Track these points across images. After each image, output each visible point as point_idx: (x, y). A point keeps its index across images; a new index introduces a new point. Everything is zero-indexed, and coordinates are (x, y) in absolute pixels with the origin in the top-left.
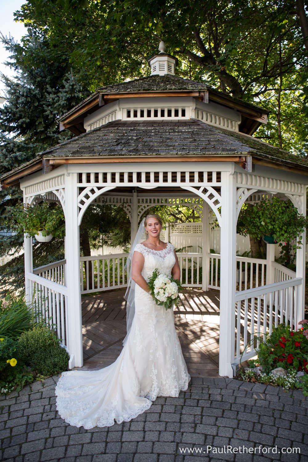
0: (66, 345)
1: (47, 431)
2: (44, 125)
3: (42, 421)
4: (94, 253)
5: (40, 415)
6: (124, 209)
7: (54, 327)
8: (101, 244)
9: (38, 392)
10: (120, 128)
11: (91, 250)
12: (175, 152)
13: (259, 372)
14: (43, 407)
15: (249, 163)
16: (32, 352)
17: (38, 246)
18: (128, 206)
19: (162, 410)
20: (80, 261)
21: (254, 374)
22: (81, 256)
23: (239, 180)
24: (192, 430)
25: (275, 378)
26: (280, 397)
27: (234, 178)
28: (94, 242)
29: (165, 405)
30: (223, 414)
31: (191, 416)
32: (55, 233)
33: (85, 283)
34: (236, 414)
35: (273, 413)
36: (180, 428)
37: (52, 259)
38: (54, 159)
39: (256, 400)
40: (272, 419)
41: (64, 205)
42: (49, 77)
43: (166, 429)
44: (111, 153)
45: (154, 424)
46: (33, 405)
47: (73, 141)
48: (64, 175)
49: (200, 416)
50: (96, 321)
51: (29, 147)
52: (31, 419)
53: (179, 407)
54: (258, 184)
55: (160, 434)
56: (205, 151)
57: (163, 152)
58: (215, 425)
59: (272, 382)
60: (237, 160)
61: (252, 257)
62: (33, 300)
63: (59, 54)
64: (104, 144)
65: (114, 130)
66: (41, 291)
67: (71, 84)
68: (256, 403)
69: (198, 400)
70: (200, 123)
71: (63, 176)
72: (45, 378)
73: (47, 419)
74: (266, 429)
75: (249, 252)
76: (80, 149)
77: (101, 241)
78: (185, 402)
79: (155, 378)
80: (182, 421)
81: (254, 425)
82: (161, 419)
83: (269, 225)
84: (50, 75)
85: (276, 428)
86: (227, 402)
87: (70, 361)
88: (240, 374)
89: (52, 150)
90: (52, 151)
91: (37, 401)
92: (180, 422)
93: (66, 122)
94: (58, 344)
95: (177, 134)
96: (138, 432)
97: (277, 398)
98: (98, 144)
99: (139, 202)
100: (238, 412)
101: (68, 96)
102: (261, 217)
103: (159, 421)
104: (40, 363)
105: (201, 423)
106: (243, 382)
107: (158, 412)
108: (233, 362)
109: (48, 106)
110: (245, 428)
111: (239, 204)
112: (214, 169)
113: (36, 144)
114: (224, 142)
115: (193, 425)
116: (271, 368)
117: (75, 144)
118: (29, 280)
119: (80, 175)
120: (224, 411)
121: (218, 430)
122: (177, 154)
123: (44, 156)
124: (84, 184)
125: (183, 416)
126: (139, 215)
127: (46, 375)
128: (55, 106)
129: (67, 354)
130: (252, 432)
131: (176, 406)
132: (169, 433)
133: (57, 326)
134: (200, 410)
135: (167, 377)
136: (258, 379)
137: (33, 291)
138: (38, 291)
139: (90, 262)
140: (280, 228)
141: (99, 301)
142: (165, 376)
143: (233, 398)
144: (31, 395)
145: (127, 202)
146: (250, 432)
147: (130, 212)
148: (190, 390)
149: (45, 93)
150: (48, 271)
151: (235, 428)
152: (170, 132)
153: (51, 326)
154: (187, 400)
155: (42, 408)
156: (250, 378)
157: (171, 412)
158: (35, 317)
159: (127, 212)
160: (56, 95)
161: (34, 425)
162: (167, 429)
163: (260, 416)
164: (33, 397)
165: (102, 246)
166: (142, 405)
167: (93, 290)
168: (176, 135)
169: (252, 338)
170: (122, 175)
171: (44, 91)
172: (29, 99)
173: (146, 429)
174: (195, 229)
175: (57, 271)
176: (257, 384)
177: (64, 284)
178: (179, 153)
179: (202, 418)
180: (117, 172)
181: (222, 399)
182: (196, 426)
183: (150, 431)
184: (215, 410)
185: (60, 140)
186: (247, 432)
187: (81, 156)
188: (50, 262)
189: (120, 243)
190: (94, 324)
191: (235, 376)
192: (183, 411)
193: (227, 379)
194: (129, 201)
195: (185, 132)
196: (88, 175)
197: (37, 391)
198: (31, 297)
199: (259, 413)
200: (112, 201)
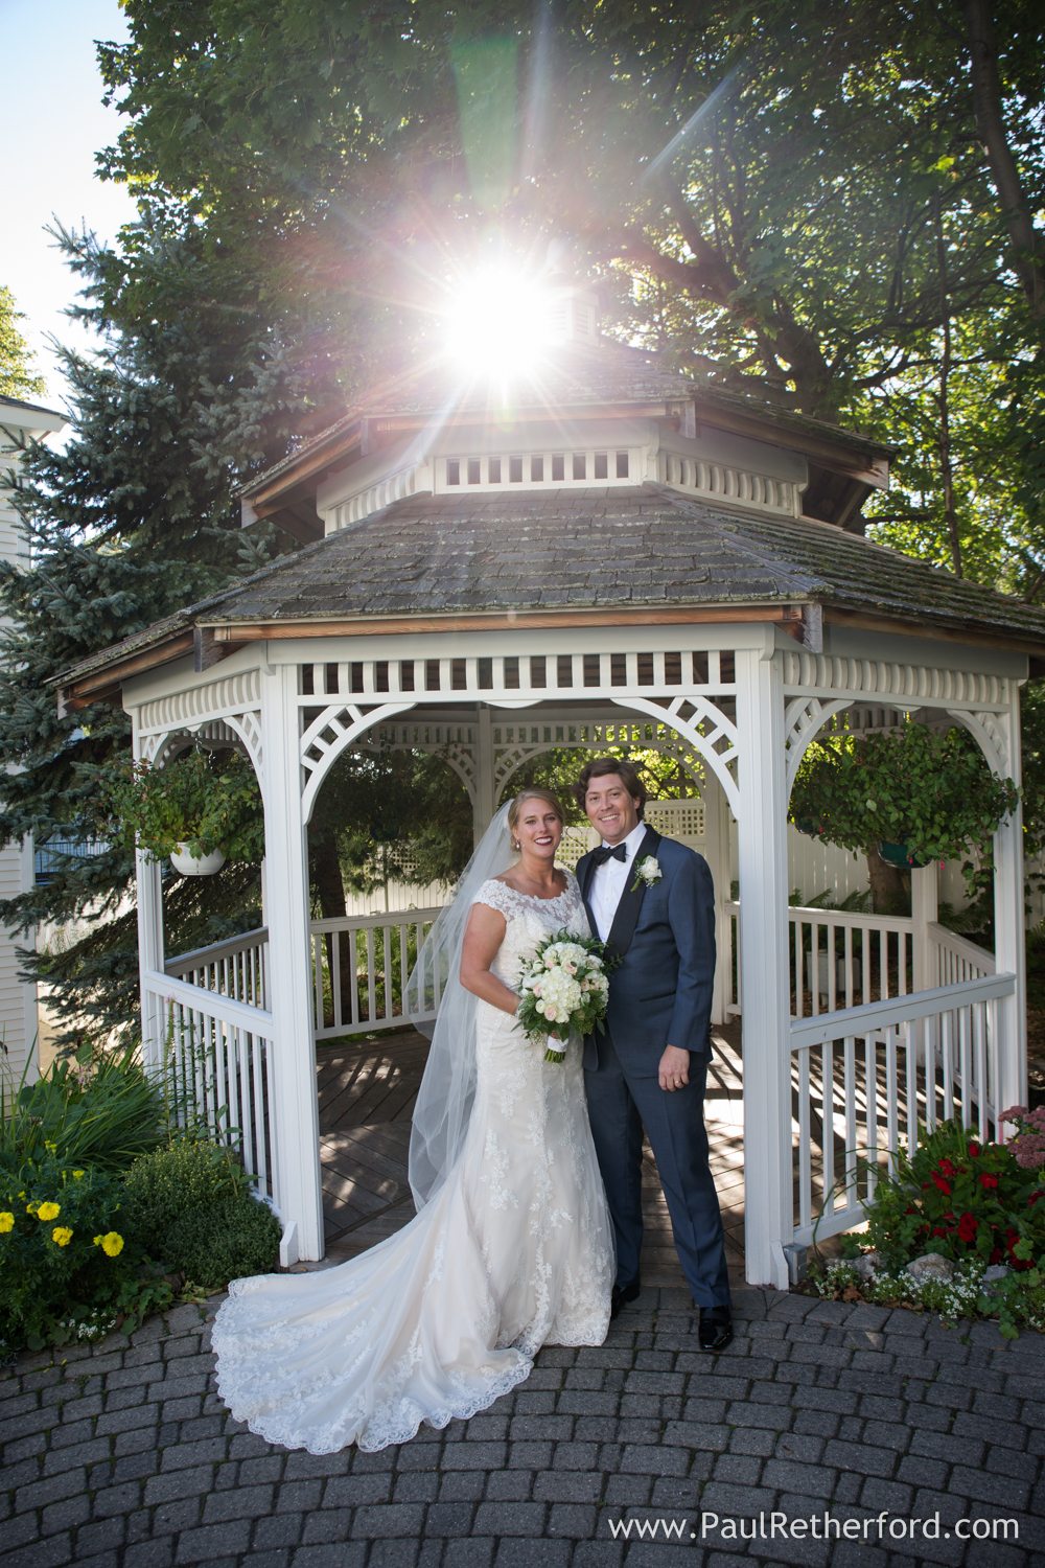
0: (270, 1193)
1: (220, 1443)
2: (191, 502)
3: (202, 1415)
4: (357, 906)
5: (197, 1400)
6: (451, 762)
7: (234, 1137)
8: (379, 877)
9: (190, 1335)
10: (426, 521)
11: (349, 899)
12: (588, 599)
13: (870, 1269)
14: (205, 1377)
15: (813, 627)
16: (167, 1217)
17: (177, 886)
18: (463, 751)
19: (563, 1382)
20: (310, 931)
21: (855, 1277)
22: (313, 915)
23: (792, 674)
24: (653, 1438)
25: (917, 1285)
26: (928, 1343)
27: (773, 668)
28: (359, 871)
29: (574, 1367)
30: (749, 1393)
31: (652, 1398)
32: (231, 845)
33: (329, 1004)
34: (789, 1392)
35: (903, 1389)
36: (617, 1432)
37: (223, 928)
38: (227, 628)
39: (853, 1353)
40: (899, 1404)
41: (260, 761)
42: (206, 350)
43: (573, 1436)
44: (397, 604)
45: (538, 1422)
46: (176, 1372)
47: (283, 568)
48: (257, 670)
49: (679, 1400)
50: (363, 1123)
51: (144, 574)
52: (170, 1412)
53: (617, 1375)
54: (855, 684)
55: (554, 1449)
56: (681, 593)
57: (553, 599)
58: (723, 1422)
59: (909, 1299)
60: (778, 615)
61: (877, 910)
62: (166, 1058)
63: (235, 277)
64: (376, 576)
65: (409, 527)
66: (193, 1028)
67: (277, 371)
68: (852, 1360)
69: (676, 1354)
70: (671, 497)
71: (254, 675)
72: (208, 1293)
73: (217, 1411)
74: (878, 1432)
75: (867, 894)
76: (304, 593)
77: (380, 866)
78: (635, 1359)
79: (544, 1289)
80: (623, 1414)
81: (841, 1423)
82: (560, 1409)
83: (890, 808)
84: (207, 345)
85: (908, 1430)
86: (764, 1358)
87: (284, 1243)
88: (812, 1280)
89: (222, 598)
90: (223, 602)
91: (184, 1360)
92: (618, 1417)
93: (261, 499)
94: (245, 1190)
95: (598, 536)
96: (490, 1445)
97: (920, 1345)
98: (360, 578)
99: (498, 740)
100: (795, 1387)
101: (266, 409)
102: (867, 786)
103: (555, 1414)
104: (191, 1248)
105: (681, 1419)
106: (817, 1300)
107: (552, 1387)
108: (791, 1241)
109: (203, 440)
110: (812, 1431)
111: (794, 748)
112: (713, 645)
113: (166, 562)
114: (741, 560)
115: (656, 1424)
116: (907, 1257)
117: (289, 576)
118: (153, 994)
119: (307, 672)
120: (751, 1384)
121: (730, 1438)
122: (594, 604)
123: (199, 618)
124: (319, 697)
125: (626, 1398)
126: (498, 780)
127: (211, 1286)
128: (226, 439)
129: (276, 1220)
130: (831, 1442)
131: (607, 1371)
132: (582, 1448)
133: (241, 1135)
134: (681, 1383)
135: (582, 1283)
136: (867, 1291)
137: (167, 1030)
138: (183, 1028)
139: (344, 936)
140: (924, 819)
141: (374, 1060)
142: (578, 1280)
143: (784, 1346)
144: (168, 1345)
145: (460, 741)
146: (826, 1440)
147: (468, 772)
148: (654, 1325)
149: (195, 403)
150: (212, 967)
151: (782, 1432)
152: (577, 532)
153: (225, 1136)
154: (643, 1356)
155: (203, 1380)
156: (841, 1288)
157: (591, 1387)
158: (175, 1111)
159: (461, 772)
160: (227, 407)
161: (180, 1428)
162: (577, 1435)
163: (860, 1396)
164: (172, 1349)
165: (383, 884)
166: (505, 1371)
167: (356, 1027)
168: (595, 542)
169: (850, 1164)
170: (432, 668)
171: (191, 394)
172: (145, 424)
173: (513, 1437)
174: (687, 822)
175: (240, 966)
176: (863, 1307)
177: (261, 1005)
178: (602, 600)
179: (684, 1404)
180: (419, 660)
181: (750, 1349)
182: (664, 1426)
183: (526, 1441)
184: (724, 1382)
185: (243, 547)
186: (817, 1443)
187: (310, 616)
188: (217, 938)
189: (442, 873)
190: (360, 1132)
191: (795, 1282)
192: (627, 1385)
193: (770, 1294)
194: (465, 738)
195: (626, 529)
196: (332, 671)
197: (186, 1333)
198: (160, 1046)
199: (859, 1389)
200: (411, 737)
